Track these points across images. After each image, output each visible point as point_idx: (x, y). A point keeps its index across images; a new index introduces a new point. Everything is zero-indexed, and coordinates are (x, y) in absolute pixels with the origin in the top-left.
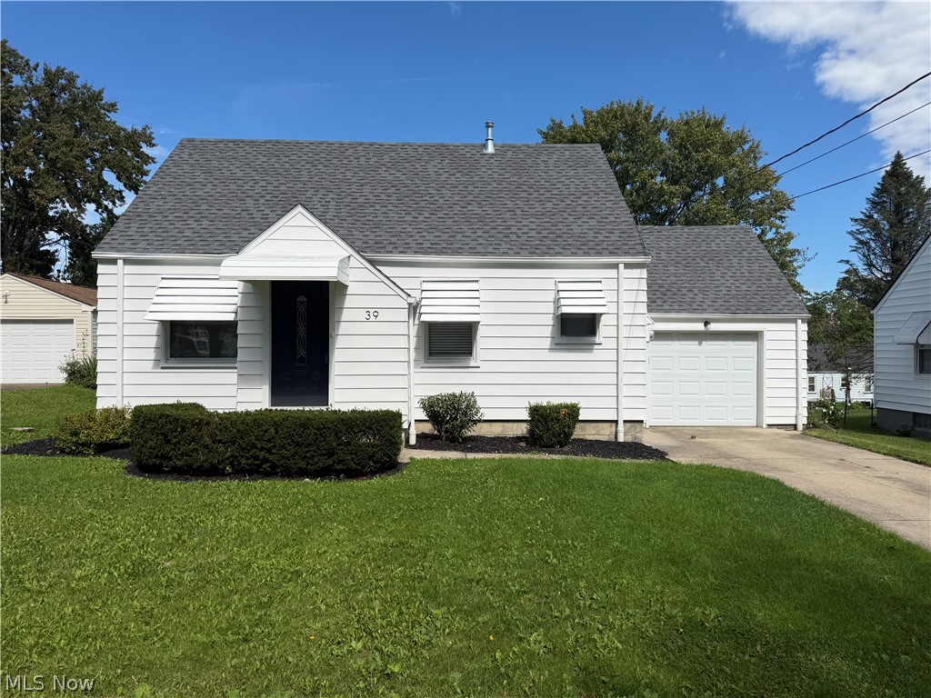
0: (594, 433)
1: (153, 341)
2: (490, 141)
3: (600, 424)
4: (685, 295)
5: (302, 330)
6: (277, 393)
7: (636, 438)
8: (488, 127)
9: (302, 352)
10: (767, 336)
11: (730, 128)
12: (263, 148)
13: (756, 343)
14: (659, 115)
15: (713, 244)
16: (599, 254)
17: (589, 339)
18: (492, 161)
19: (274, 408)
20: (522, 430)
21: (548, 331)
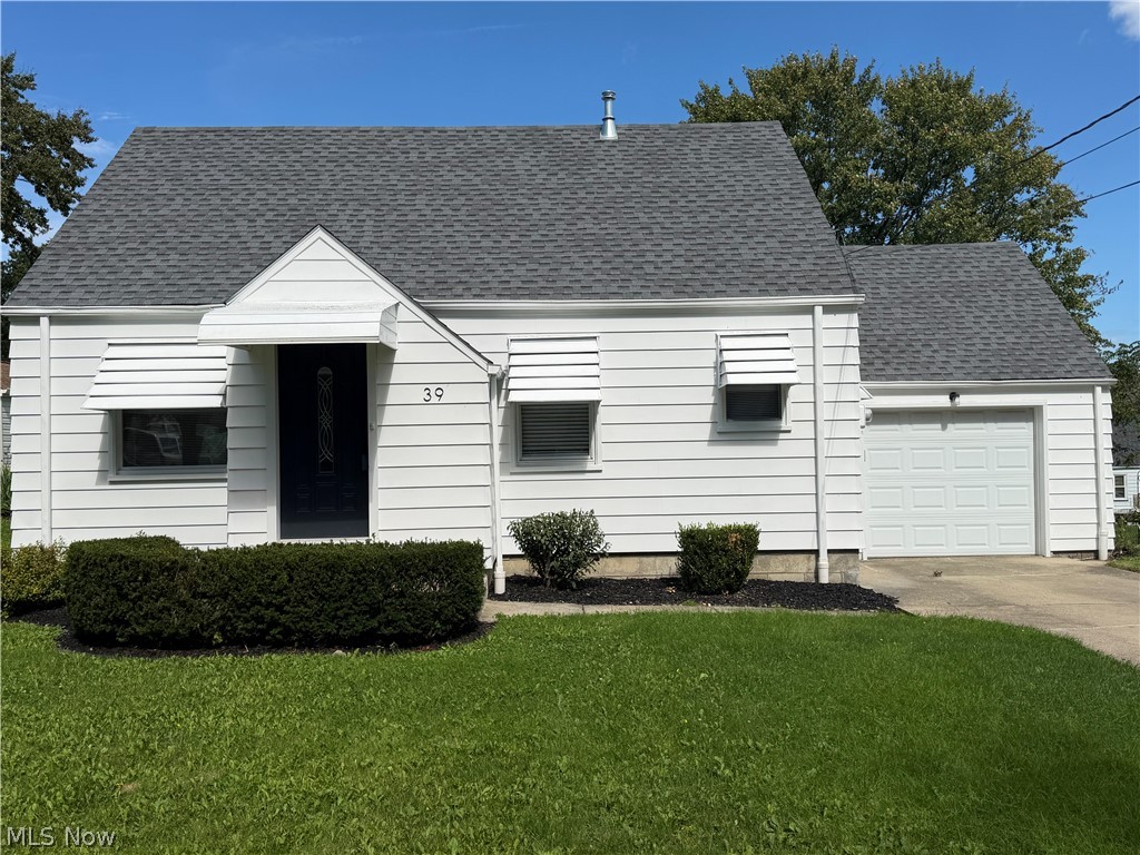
0: (781, 569)
1: (96, 442)
2: (609, 121)
3: (792, 557)
4: (919, 352)
5: (326, 421)
6: (291, 517)
7: (847, 576)
8: (606, 99)
9: (327, 455)
10: (1048, 413)
11: (984, 89)
12: (260, 140)
13: (1031, 424)
14: (867, 72)
15: (960, 272)
16: (783, 291)
17: (770, 424)
18: (614, 151)
19: (285, 542)
20: (670, 567)
21: (706, 413)
